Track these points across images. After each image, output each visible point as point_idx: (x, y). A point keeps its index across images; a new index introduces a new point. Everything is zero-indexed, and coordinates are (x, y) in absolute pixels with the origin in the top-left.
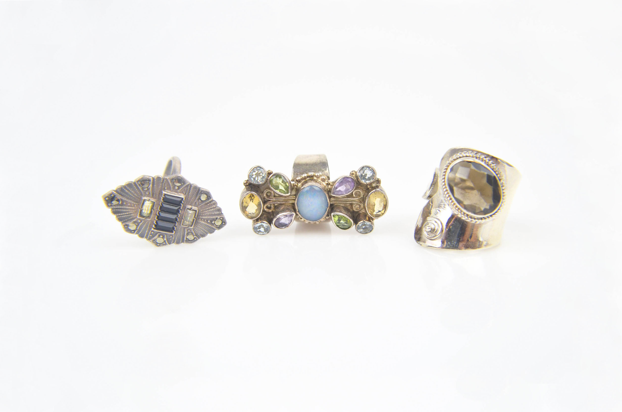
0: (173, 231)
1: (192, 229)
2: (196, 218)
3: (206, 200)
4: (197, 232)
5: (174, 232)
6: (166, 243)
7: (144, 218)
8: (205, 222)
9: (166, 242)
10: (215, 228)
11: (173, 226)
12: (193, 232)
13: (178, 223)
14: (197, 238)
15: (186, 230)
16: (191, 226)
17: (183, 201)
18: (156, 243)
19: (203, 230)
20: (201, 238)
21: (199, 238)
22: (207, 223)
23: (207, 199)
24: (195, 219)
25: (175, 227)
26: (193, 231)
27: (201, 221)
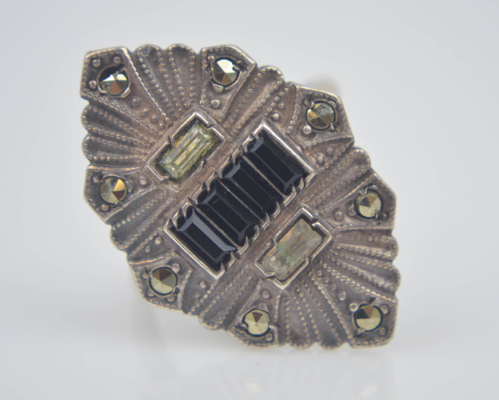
0: (222, 266)
1: (279, 297)
2: (310, 262)
3: (373, 218)
4: (287, 316)
5: (222, 273)
6: (176, 298)
7: (161, 179)
8: (329, 290)
9: (180, 296)
10: (348, 332)
11: (230, 252)
12: (277, 307)
13: (248, 248)
14: (276, 336)
15: (259, 287)
16: (283, 281)
17: (305, 183)
18: (148, 284)
19: (308, 319)
20: (287, 347)
21: (282, 340)
22: (334, 300)
23: (377, 216)
24: (307, 262)
25: (232, 256)
26: (277, 302)
27: (320, 282)
